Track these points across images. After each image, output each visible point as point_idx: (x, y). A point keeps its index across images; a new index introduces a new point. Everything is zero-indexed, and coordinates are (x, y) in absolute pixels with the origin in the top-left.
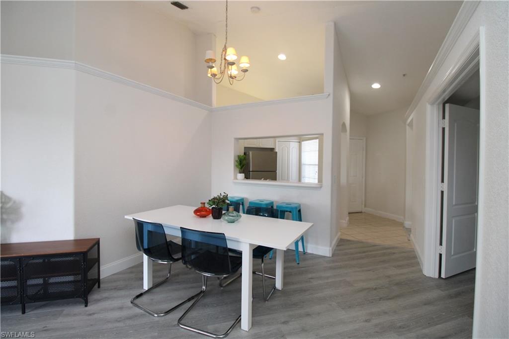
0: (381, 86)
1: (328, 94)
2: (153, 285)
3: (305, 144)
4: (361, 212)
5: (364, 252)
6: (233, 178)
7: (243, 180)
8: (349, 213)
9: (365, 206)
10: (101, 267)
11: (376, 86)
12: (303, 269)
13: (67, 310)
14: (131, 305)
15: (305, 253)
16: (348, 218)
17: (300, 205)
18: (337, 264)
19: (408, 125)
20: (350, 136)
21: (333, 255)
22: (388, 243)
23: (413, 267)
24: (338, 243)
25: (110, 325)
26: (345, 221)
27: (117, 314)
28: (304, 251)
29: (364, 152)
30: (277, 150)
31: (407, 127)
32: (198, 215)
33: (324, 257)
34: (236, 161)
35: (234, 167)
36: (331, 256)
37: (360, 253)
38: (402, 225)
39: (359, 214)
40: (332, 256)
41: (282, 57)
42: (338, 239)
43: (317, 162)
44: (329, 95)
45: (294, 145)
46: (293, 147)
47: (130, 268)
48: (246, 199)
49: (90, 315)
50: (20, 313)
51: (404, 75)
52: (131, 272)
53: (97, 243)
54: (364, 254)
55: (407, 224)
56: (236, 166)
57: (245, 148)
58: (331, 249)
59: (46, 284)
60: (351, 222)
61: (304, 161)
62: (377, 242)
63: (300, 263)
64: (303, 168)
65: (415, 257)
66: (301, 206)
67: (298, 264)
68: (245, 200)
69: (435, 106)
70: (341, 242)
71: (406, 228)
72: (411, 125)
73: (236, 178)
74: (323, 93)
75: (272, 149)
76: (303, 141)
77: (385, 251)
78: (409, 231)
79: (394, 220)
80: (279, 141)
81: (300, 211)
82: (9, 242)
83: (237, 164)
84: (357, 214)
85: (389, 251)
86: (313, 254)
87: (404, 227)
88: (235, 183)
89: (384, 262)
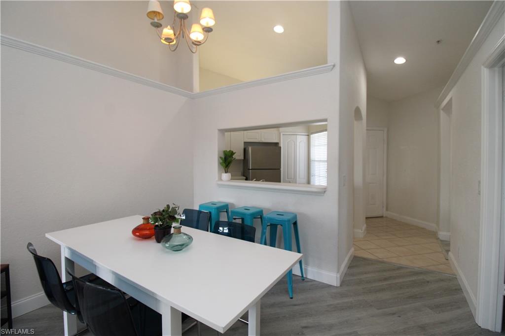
0: (406, 60)
1: (333, 64)
2: (78, 331)
3: (314, 136)
4: (382, 217)
5: (386, 279)
6: (217, 179)
7: (228, 181)
8: (366, 218)
9: (387, 210)
11: (400, 61)
12: (297, 307)
15: (303, 279)
16: (365, 225)
17: (295, 217)
18: (346, 300)
19: (443, 109)
20: (367, 126)
21: (343, 283)
22: (419, 264)
23: (459, 308)
24: (350, 264)
26: (361, 231)
28: (302, 276)
29: (385, 146)
30: (282, 145)
31: (442, 112)
32: (136, 236)
33: (330, 286)
34: (221, 158)
35: (219, 165)
36: (339, 285)
37: (380, 280)
38: (433, 235)
39: (379, 219)
40: (341, 285)
41: (279, 29)
42: (351, 256)
43: (326, 158)
44: (334, 66)
45: (301, 140)
46: (301, 141)
48: (233, 205)
51: (438, 41)
54: (385, 283)
55: (443, 235)
56: (221, 163)
57: (245, 143)
58: (338, 276)
60: (369, 230)
61: (312, 157)
62: (404, 262)
63: (294, 296)
64: (312, 164)
65: (458, 290)
66: (298, 216)
67: (292, 298)
68: (229, 206)
69: (496, 69)
70: (356, 262)
71: (441, 241)
72: (448, 108)
73: (220, 179)
74: (327, 64)
75: (277, 144)
76: (312, 133)
77: (414, 278)
78: (446, 245)
79: (423, 228)
80: (283, 135)
81: (295, 224)
83: (221, 161)
84: (377, 220)
85: (421, 277)
86: (315, 281)
87: (438, 239)
88: (220, 186)
89: (414, 297)
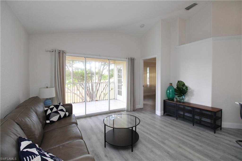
10: (222, 122)
13: (207, 131)
14: (236, 143)
25: (224, 144)
27: (228, 142)
47: (238, 129)
49: (216, 137)
50: (192, 125)
52: (238, 131)
53: (221, 110)
59: (200, 120)
82: (190, 102)
